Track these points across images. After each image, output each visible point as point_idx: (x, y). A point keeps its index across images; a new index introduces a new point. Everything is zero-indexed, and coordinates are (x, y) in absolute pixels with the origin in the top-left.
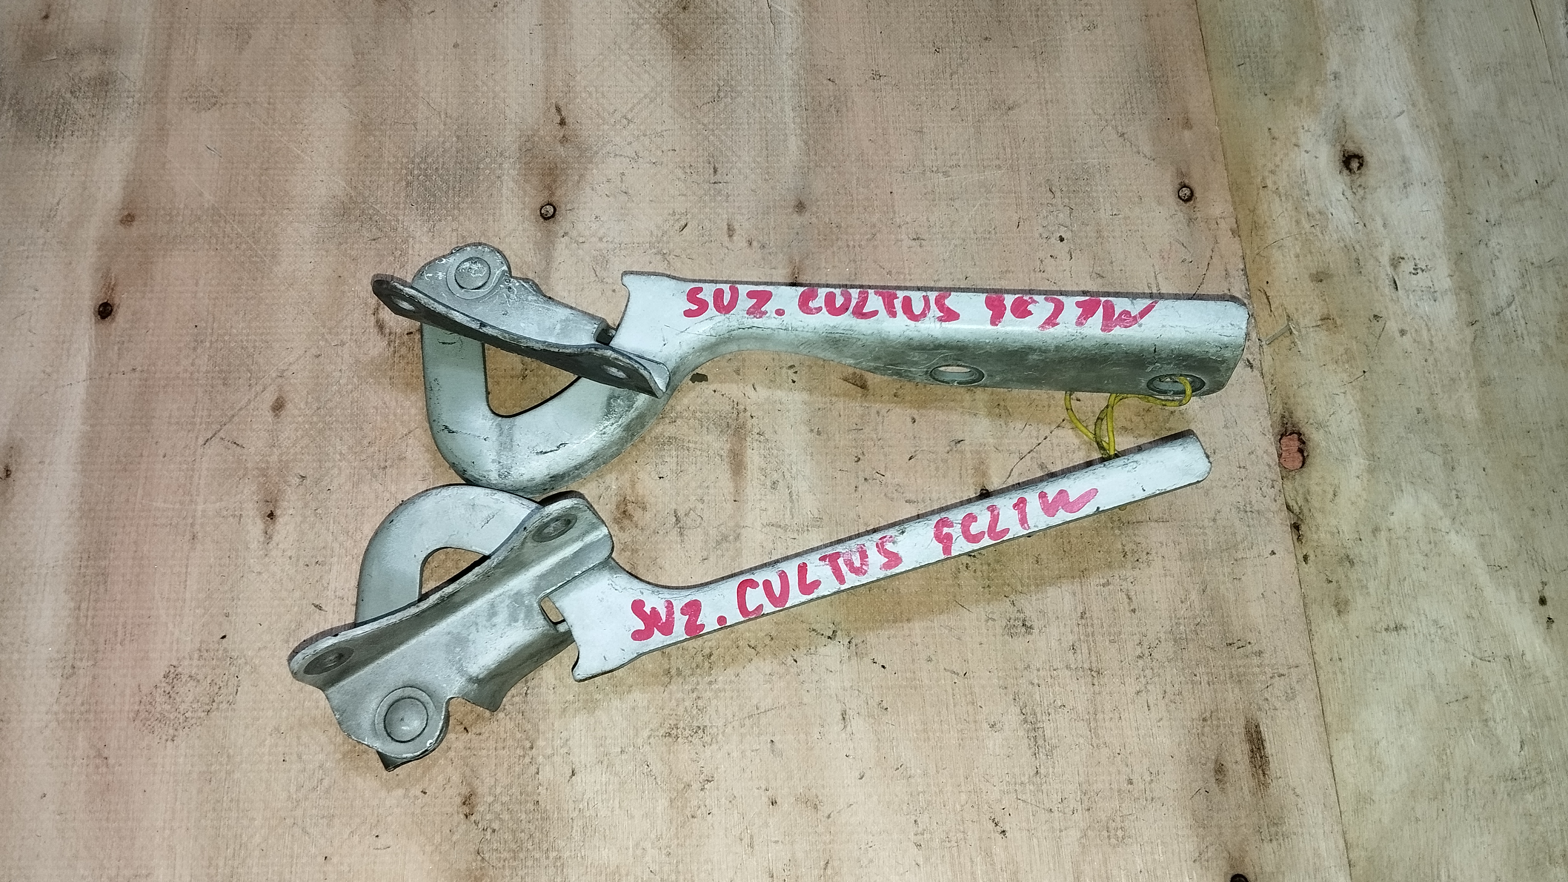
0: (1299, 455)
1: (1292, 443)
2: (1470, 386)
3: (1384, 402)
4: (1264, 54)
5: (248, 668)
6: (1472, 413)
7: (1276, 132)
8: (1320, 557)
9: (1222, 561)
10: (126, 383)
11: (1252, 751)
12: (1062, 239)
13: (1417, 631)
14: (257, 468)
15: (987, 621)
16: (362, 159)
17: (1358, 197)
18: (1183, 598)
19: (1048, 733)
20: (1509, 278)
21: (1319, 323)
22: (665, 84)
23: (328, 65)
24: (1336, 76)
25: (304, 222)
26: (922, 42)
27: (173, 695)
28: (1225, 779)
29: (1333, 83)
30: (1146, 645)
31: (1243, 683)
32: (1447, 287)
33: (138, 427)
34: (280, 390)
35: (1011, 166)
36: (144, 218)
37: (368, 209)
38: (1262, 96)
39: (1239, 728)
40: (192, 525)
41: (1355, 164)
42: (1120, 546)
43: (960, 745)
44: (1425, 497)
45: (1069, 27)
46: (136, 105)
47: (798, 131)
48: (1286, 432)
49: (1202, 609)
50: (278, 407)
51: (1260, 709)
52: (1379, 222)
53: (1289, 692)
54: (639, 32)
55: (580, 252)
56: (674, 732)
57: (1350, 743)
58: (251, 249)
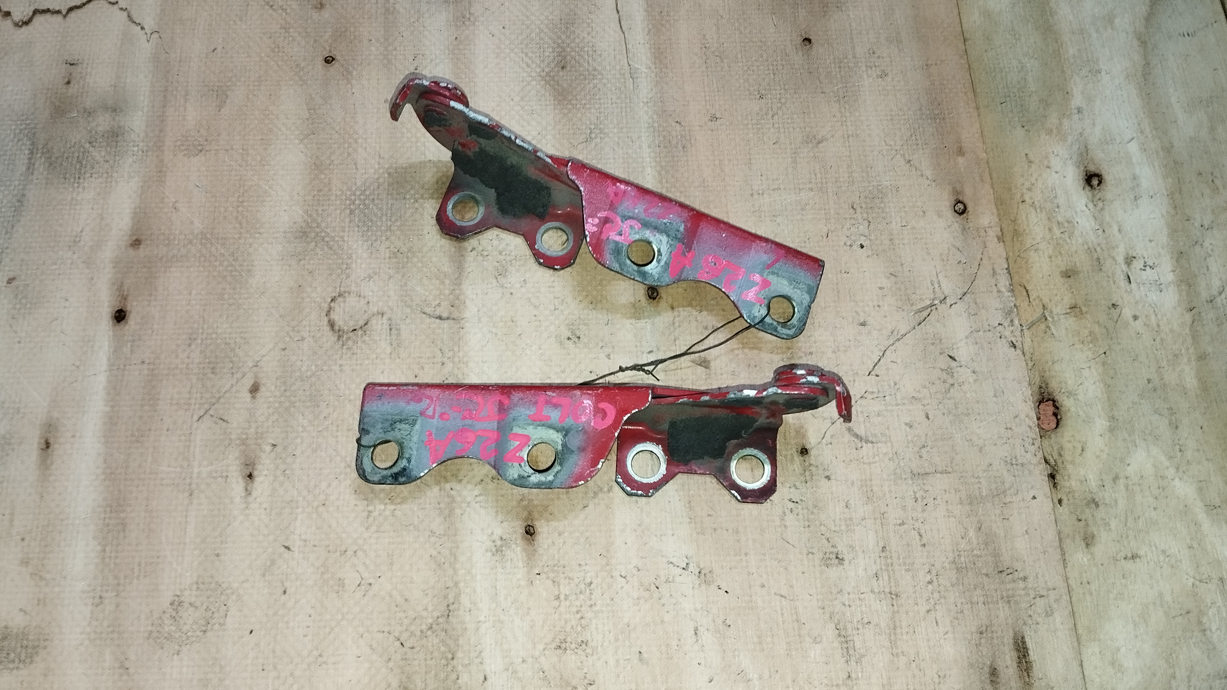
0: (1054, 418)
1: (1048, 408)
2: (1189, 361)
3: (1121, 374)
4: (1021, 94)
5: (234, 597)
6: (1191, 381)
7: (1031, 157)
8: (1072, 501)
9: (994, 504)
10: (137, 373)
11: (1019, 658)
12: (862, 247)
13: (1149, 560)
14: (239, 439)
15: (808, 554)
16: (316, 193)
17: (1098, 208)
18: (963, 534)
19: (858, 645)
20: (1219, 272)
21: (1068, 311)
22: (549, 128)
23: (287, 118)
24: (1079, 111)
25: (272, 243)
26: (749, 90)
27: (178, 619)
28: (998, 680)
29: (1076, 117)
30: (934, 572)
31: (1012, 603)
32: (1170, 280)
33: (147, 408)
34: (256, 377)
35: (821, 189)
36: (149, 242)
37: (321, 232)
38: (1019, 128)
39: (1008, 639)
40: (190, 484)
41: (1095, 182)
42: (912, 493)
43: (788, 654)
44: (1155, 451)
45: (865, 77)
46: (140, 153)
47: (653, 164)
48: (1043, 399)
49: (978, 544)
50: (255, 389)
51: (1025, 624)
52: (1115, 228)
53: (1048, 609)
54: (528, 88)
55: (485, 263)
56: (563, 645)
57: (1097, 650)
58: (232, 265)
